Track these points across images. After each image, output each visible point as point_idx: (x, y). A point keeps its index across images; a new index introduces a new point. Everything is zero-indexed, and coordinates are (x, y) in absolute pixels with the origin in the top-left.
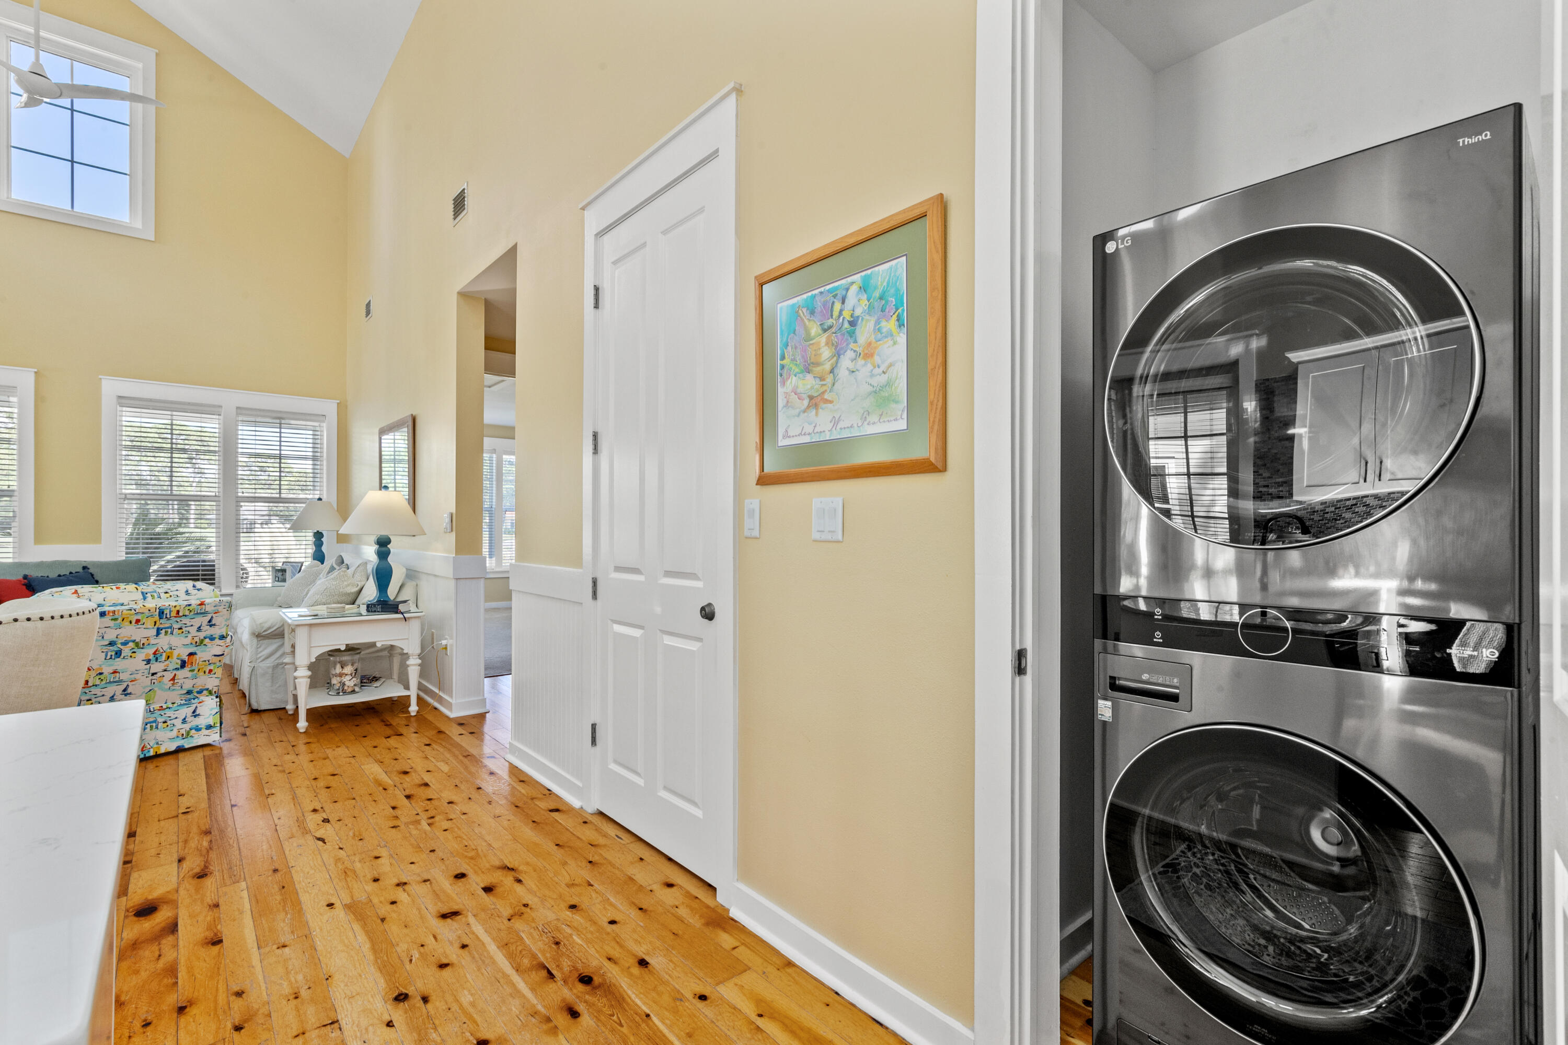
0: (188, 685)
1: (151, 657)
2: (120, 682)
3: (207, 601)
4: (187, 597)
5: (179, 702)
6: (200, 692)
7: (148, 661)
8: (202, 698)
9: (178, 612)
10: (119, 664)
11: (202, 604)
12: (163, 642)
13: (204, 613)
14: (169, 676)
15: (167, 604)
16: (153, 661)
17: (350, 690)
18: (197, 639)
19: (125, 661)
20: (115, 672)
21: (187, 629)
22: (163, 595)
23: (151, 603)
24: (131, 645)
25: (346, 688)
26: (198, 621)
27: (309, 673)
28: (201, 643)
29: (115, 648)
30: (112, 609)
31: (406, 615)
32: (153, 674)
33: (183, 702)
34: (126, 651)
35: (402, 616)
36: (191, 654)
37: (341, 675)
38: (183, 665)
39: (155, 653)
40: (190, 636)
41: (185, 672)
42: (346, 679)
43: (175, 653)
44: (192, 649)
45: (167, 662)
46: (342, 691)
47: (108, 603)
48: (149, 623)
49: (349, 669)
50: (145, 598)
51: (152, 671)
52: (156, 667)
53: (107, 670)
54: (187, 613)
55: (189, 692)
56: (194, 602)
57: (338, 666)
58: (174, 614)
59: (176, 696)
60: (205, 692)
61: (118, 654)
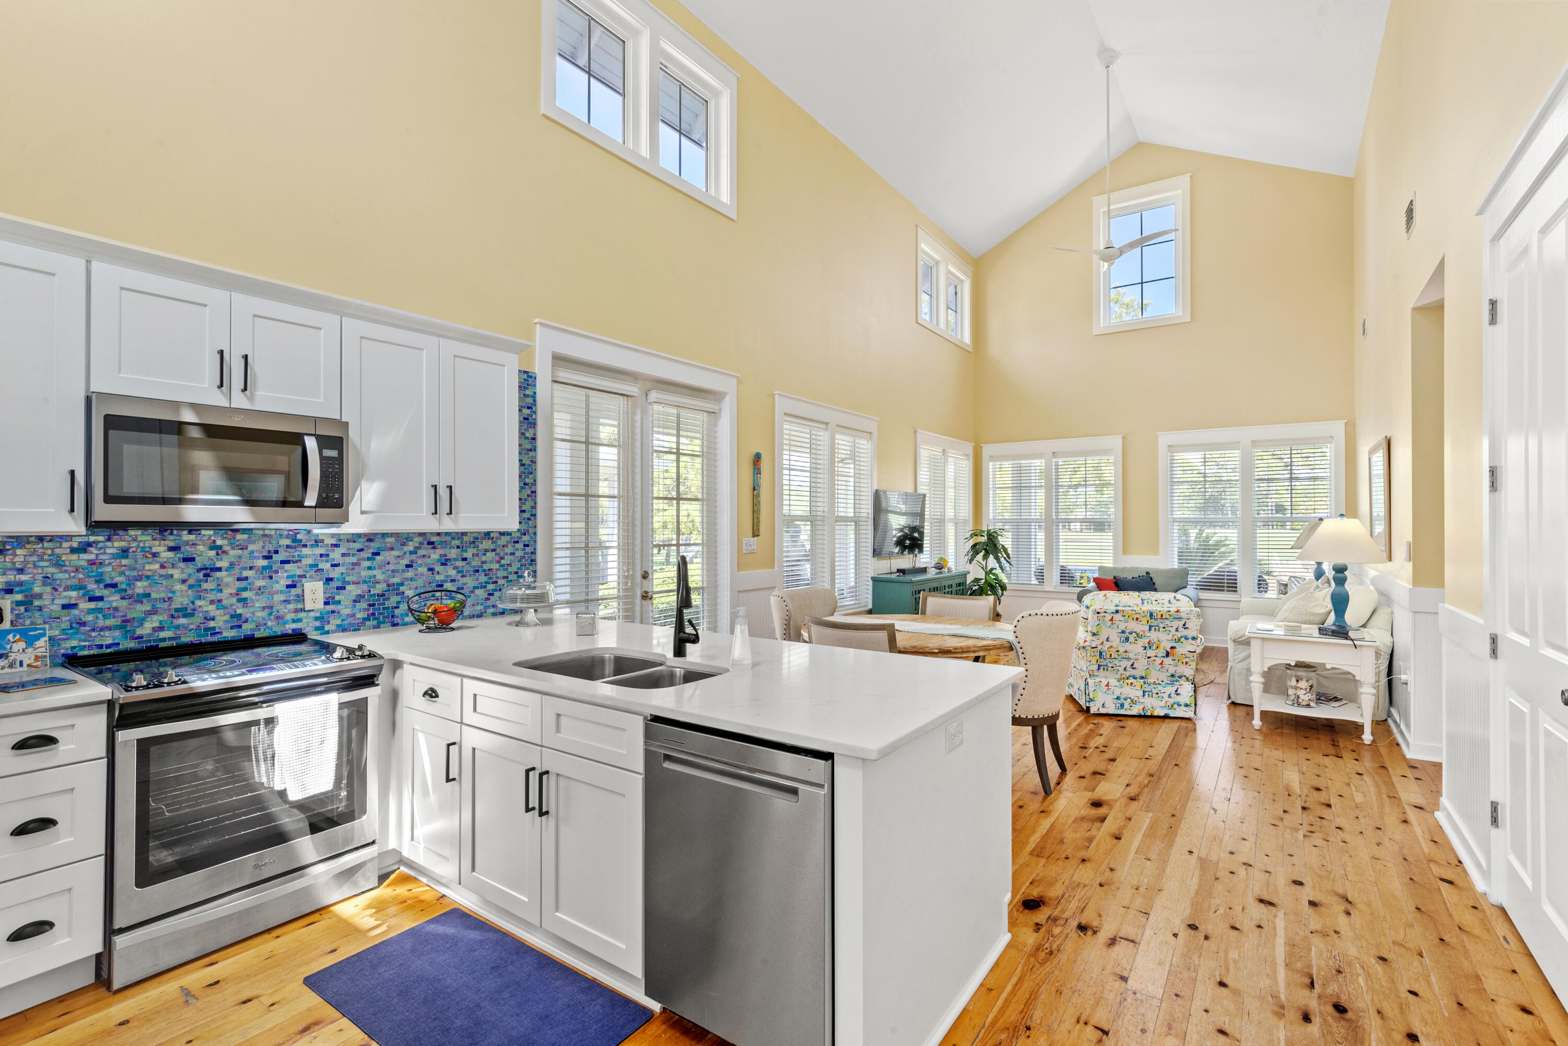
0: (1172, 671)
1: (1147, 645)
2: (1129, 659)
3: (1182, 610)
4: (1169, 605)
5: (1166, 681)
6: (1180, 677)
7: (1145, 648)
8: (1182, 682)
9: (1162, 615)
10: (1127, 646)
11: (1178, 611)
12: (1154, 635)
13: (1180, 619)
14: (1159, 661)
15: (1155, 609)
16: (1148, 648)
17: (1304, 703)
18: (1176, 637)
19: (1131, 645)
20: (1126, 652)
21: (1169, 628)
22: (1154, 602)
23: (1146, 607)
24: (1134, 634)
25: (1300, 701)
26: (1177, 624)
27: (1262, 680)
28: (1178, 640)
29: (1124, 635)
30: (1122, 609)
31: (1356, 643)
32: (1149, 658)
33: (1169, 682)
34: (1132, 639)
35: (1352, 643)
36: (1172, 648)
37: (1296, 688)
38: (1168, 655)
39: (1149, 643)
40: (1171, 634)
41: (1167, 661)
42: (1301, 693)
43: (1162, 645)
44: (1174, 645)
45: (1157, 651)
46: (1297, 702)
47: (1121, 604)
48: (1144, 621)
49: (1303, 684)
50: (1143, 603)
51: (1148, 655)
52: (1151, 653)
53: (1122, 650)
54: (1168, 617)
55: (1172, 676)
56: (1173, 609)
57: (1294, 680)
58: (1159, 616)
59: (1164, 676)
60: (1184, 678)
61: (1127, 639)
